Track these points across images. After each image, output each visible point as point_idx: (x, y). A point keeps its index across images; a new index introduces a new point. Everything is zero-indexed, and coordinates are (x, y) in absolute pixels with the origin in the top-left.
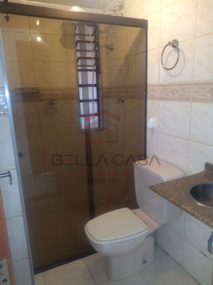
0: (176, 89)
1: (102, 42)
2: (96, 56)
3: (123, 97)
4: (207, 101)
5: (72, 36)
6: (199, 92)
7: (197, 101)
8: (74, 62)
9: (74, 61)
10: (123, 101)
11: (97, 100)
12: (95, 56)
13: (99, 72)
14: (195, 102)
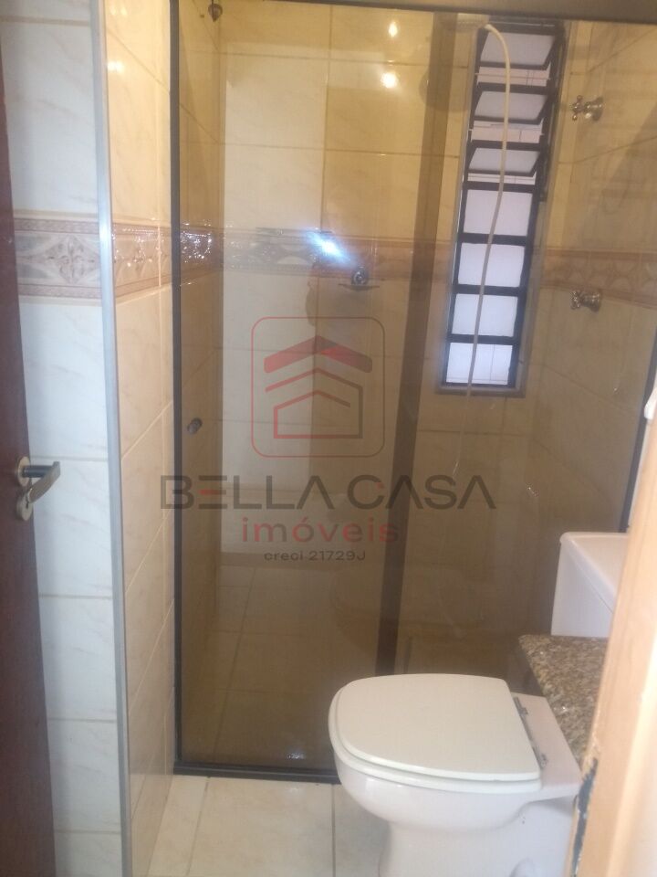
1: (570, 90)
2: (543, 138)
3: (600, 291)
5: (463, 67)
8: (456, 157)
9: (457, 154)
10: (595, 307)
11: (521, 293)
12: (541, 138)
13: (541, 196)
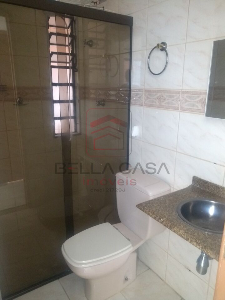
0: (163, 96)
2: (73, 51)
3: (104, 100)
4: (197, 112)
5: (44, 27)
6: (188, 101)
7: (186, 111)
8: (47, 57)
10: (103, 105)
11: (74, 102)
13: (75, 70)
14: (184, 112)
